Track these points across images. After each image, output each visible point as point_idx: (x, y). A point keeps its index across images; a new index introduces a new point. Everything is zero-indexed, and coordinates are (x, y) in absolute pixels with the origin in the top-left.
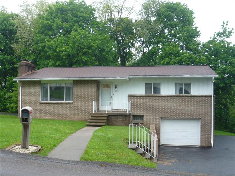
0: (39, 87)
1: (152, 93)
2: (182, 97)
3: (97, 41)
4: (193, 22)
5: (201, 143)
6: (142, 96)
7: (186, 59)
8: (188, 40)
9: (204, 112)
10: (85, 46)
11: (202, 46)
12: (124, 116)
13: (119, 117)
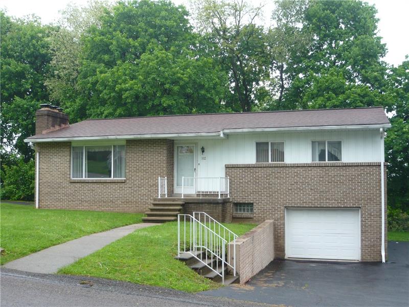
0: (68, 153)
1: (268, 161)
2: (325, 166)
3: (188, 70)
4: (375, 27)
5: (362, 255)
6: (249, 167)
7: (356, 97)
8: (362, 62)
9: (367, 196)
10: (167, 79)
11: (391, 73)
12: (214, 203)
13: (204, 205)
